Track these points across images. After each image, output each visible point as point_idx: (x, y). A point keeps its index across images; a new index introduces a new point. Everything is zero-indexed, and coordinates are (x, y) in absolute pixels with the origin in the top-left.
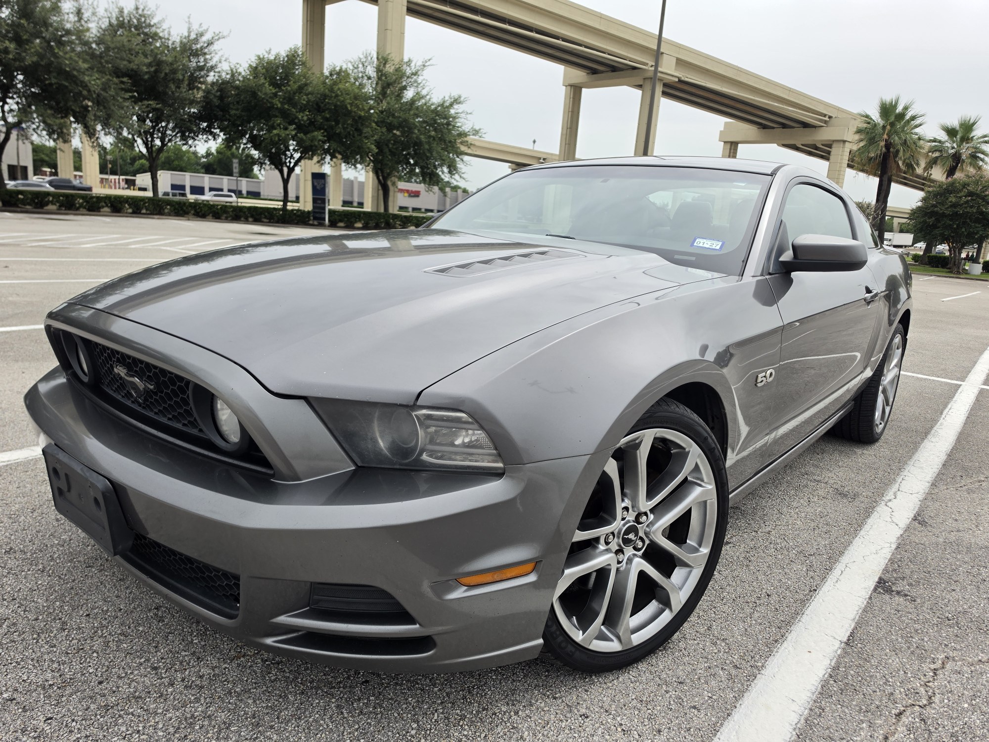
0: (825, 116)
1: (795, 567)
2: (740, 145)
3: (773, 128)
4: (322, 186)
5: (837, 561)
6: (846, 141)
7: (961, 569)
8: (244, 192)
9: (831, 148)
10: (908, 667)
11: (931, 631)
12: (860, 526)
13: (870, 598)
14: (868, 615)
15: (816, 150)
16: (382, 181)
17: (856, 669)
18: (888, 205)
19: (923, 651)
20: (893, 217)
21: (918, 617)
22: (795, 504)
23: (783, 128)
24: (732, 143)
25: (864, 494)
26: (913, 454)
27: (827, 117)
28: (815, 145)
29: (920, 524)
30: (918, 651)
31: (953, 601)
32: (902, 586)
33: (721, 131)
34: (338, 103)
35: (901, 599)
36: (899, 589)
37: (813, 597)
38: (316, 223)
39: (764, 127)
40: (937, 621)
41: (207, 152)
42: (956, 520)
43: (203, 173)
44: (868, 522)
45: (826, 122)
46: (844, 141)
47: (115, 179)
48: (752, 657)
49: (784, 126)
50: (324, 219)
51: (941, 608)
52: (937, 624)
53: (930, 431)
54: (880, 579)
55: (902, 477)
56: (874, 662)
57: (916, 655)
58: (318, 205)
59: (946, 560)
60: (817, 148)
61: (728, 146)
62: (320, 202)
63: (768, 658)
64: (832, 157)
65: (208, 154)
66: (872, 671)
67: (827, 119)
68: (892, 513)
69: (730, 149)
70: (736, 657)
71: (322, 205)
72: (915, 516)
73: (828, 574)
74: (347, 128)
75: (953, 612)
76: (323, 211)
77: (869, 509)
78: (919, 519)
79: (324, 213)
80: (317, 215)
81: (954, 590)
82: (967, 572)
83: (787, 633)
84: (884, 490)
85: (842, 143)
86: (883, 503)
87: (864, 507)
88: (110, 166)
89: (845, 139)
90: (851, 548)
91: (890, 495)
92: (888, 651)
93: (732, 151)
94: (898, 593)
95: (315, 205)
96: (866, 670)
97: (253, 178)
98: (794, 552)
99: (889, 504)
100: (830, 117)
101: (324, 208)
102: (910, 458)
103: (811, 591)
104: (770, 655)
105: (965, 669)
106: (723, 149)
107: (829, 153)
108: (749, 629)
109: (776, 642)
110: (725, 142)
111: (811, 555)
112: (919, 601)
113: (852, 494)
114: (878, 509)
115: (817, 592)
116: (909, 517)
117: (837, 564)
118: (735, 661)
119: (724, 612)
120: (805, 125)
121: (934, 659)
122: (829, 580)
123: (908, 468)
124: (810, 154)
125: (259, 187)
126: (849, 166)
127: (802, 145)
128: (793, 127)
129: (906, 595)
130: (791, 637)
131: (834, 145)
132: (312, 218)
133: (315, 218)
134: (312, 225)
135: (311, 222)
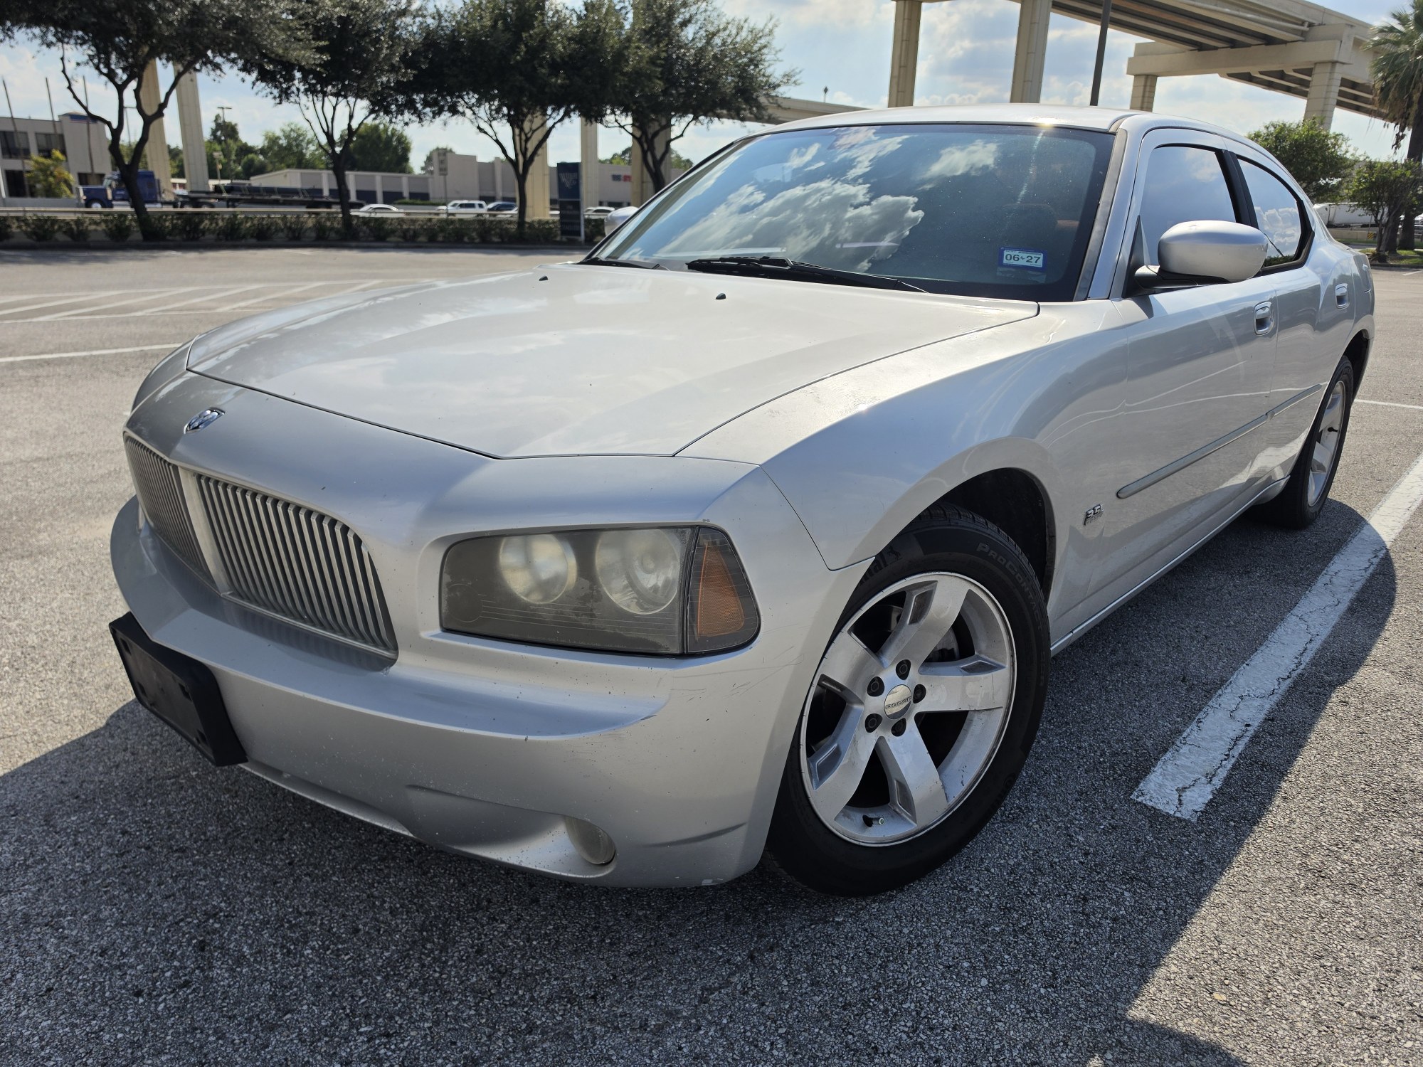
0: (1303, 23)
2: (1159, 79)
3: (1216, 48)
4: (574, 183)
6: (1337, 62)
8: (406, 194)
9: (1309, 75)
15: (1282, 79)
23: (1232, 47)
24: (1147, 76)
27: (1306, 24)
28: (1282, 71)
33: (1130, 59)
38: (564, 239)
39: (1200, 47)
45: (1303, 33)
46: (1334, 63)
49: (1233, 44)
50: (579, 234)
58: (568, 212)
60: (1281, 75)
61: (1142, 80)
62: (571, 207)
64: (1312, 91)
67: (1305, 28)
69: (1145, 86)
71: (575, 212)
76: (576, 222)
79: (579, 224)
80: (568, 228)
85: (1329, 66)
89: (1335, 59)
93: (1148, 89)
95: (563, 212)
100: (1311, 25)
101: (578, 217)
106: (1134, 86)
107: (1306, 84)
110: (1136, 76)
120: (1269, 40)
124: (1270, 86)
127: (1261, 73)
128: (1249, 45)
131: (1317, 70)
132: (559, 232)
133: (564, 233)
134: (560, 243)
135: (558, 238)
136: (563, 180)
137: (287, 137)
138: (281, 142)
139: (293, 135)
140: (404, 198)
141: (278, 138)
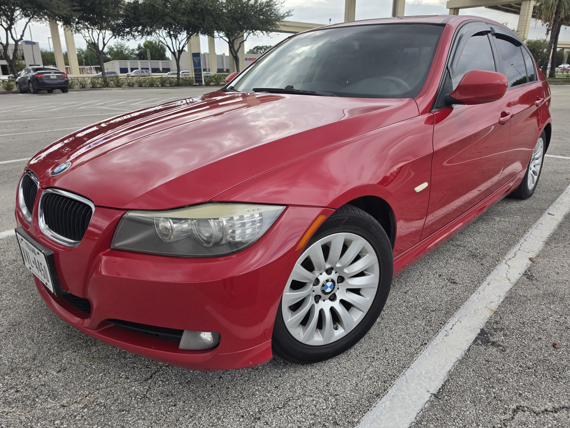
1: (416, 322)
2: (460, 10)
4: (199, 61)
5: (452, 315)
7: (551, 318)
8: (161, 69)
9: (521, 5)
10: (482, 418)
11: (511, 380)
12: (479, 283)
13: (469, 350)
14: (462, 367)
15: (511, 8)
16: (235, 55)
17: (436, 423)
18: (559, 40)
19: (499, 402)
20: (563, 48)
21: (503, 367)
22: (434, 266)
24: (455, 9)
25: (491, 254)
26: (538, 218)
28: (510, 4)
29: (528, 278)
30: (494, 402)
31: (537, 350)
32: (498, 337)
33: (448, 2)
34: (203, 7)
35: (494, 350)
36: (495, 340)
37: (422, 350)
38: (197, 84)
40: (519, 370)
41: (138, 47)
42: (558, 273)
43: (138, 60)
44: (488, 279)
47: (87, 68)
48: (352, 413)
50: (202, 82)
51: (526, 357)
52: (518, 374)
53: (556, 199)
54: (482, 330)
55: (525, 238)
56: (453, 414)
57: (492, 406)
58: (198, 73)
59: (540, 311)
60: (511, 6)
61: (453, 10)
62: (198, 71)
63: (365, 413)
64: (521, 12)
65: (139, 48)
66: (449, 424)
68: (509, 270)
69: (454, 13)
70: (339, 413)
71: (200, 73)
72: (525, 272)
73: (441, 328)
74: (210, 23)
75: (534, 361)
76: (201, 77)
77: (492, 267)
78: (528, 275)
79: (201, 78)
80: (198, 79)
81: (540, 339)
82: (556, 321)
83: (389, 387)
84: (508, 251)
86: (504, 261)
87: (488, 265)
88: (84, 60)
90: (467, 303)
91: (511, 254)
92: (469, 402)
94: (493, 344)
95: (196, 73)
96: (445, 423)
97: (166, 60)
98: (420, 308)
99: (508, 263)
101: (201, 75)
102: (535, 222)
103: (422, 345)
104: (368, 410)
105: (531, 419)
107: (519, 9)
108: (359, 384)
109: (378, 396)
110: (450, 9)
111: (433, 311)
112: (508, 351)
113: (482, 255)
114: (498, 267)
115: (427, 345)
116: (521, 272)
117: (451, 319)
118: (336, 417)
119: (345, 368)
121: (506, 409)
122: (440, 333)
123: (531, 230)
124: (507, 11)
125: (169, 65)
126: (533, 16)
129: (500, 346)
130: (391, 391)
131: (523, 3)
132: (195, 81)
133: (197, 81)
134: (195, 86)
135: (194, 84)
136: (195, 60)
137: (116, 47)
138: (114, 50)
139: (119, 47)
140: (160, 70)
141: (113, 48)
